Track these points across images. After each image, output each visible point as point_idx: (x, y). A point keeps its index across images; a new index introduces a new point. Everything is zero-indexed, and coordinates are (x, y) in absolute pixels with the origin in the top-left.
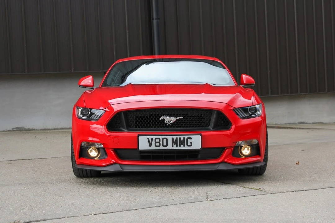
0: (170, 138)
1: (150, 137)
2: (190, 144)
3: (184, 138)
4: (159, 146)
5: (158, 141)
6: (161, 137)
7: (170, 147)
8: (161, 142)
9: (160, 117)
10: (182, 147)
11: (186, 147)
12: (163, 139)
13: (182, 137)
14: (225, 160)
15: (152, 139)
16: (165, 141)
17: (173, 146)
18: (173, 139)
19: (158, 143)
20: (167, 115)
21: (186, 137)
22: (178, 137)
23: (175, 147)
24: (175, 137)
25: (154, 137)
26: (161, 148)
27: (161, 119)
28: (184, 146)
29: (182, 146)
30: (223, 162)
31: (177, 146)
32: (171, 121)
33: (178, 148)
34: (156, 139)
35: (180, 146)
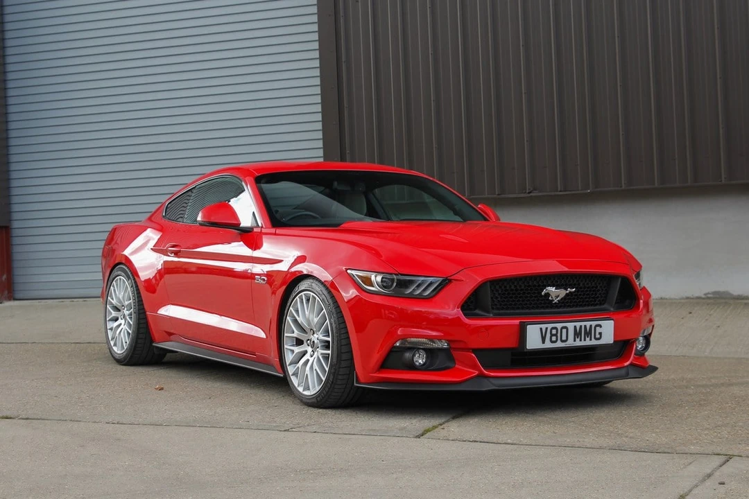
0: (571, 326)
1: (544, 326)
2: (599, 336)
3: (591, 326)
4: (555, 342)
6: (559, 326)
7: (571, 342)
8: (559, 335)
10: (588, 342)
11: (594, 342)
12: (563, 328)
13: (588, 324)
15: (547, 328)
16: (564, 331)
17: (575, 341)
18: (575, 327)
19: (555, 335)
20: (554, 285)
21: (594, 323)
22: (583, 324)
23: (578, 343)
24: (578, 324)
25: (550, 326)
26: (559, 344)
27: (543, 293)
28: (591, 340)
29: (588, 339)
31: (580, 340)
32: (559, 296)
33: (583, 343)
34: (553, 328)
35: (585, 340)
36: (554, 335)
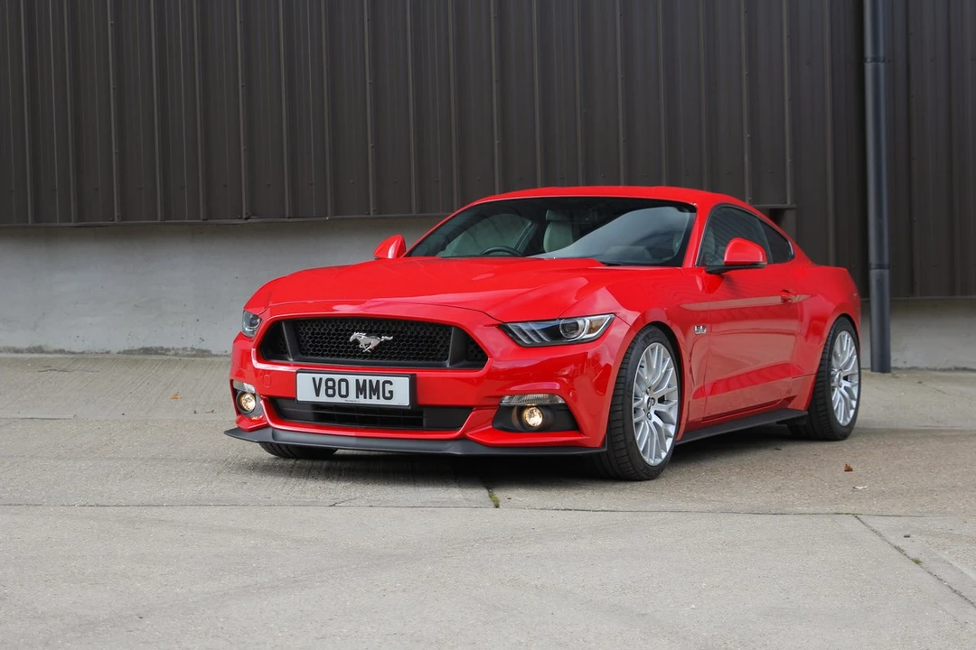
0: (352, 379)
1: (317, 376)
2: (389, 395)
3: (378, 382)
4: (333, 395)
5: (330, 384)
6: (337, 377)
7: (352, 399)
8: (337, 388)
9: (351, 335)
10: (374, 401)
11: (382, 402)
12: (341, 380)
13: (374, 379)
14: (468, 434)
15: (321, 379)
16: (343, 384)
17: (357, 397)
18: (357, 381)
19: (332, 388)
20: (364, 331)
21: (382, 379)
22: (368, 378)
23: (362, 400)
24: (361, 378)
25: (325, 377)
26: (337, 399)
27: (352, 338)
28: (378, 398)
29: (374, 397)
30: (462, 438)
31: (365, 398)
32: (370, 344)
33: (368, 401)
34: (328, 380)
35: (371, 398)
36: (330, 388)
